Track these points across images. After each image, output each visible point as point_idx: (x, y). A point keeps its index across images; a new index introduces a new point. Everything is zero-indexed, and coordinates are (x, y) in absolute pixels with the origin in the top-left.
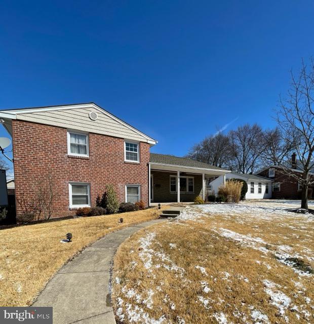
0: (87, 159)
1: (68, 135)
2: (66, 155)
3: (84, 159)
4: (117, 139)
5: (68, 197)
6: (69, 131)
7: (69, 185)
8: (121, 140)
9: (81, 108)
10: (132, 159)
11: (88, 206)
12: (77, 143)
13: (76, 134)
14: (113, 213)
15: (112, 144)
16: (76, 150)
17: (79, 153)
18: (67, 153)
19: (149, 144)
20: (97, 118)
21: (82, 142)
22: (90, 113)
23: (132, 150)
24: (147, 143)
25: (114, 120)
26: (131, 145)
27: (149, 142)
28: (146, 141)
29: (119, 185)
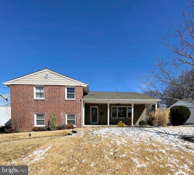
0: (43, 100)
1: (35, 88)
2: (33, 99)
3: (42, 100)
4: (60, 87)
5: (34, 121)
6: (35, 86)
7: (35, 114)
8: (63, 87)
9: (40, 73)
10: (71, 98)
11: (44, 126)
12: (40, 92)
13: (39, 87)
14: (52, 130)
15: (58, 90)
16: (39, 95)
17: (41, 97)
18: (33, 98)
19: (82, 87)
20: (49, 76)
21: (42, 91)
22: (45, 74)
23: (71, 92)
24: (81, 86)
25: (59, 75)
26: (71, 89)
27: (82, 85)
28: (80, 85)
29: (62, 114)
